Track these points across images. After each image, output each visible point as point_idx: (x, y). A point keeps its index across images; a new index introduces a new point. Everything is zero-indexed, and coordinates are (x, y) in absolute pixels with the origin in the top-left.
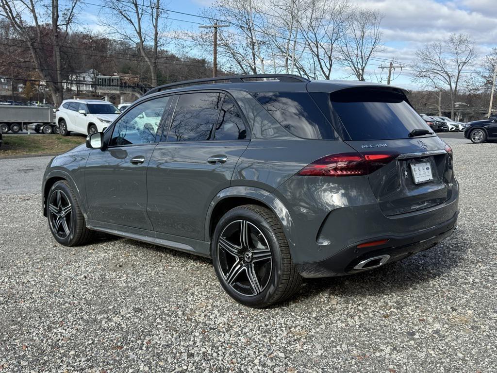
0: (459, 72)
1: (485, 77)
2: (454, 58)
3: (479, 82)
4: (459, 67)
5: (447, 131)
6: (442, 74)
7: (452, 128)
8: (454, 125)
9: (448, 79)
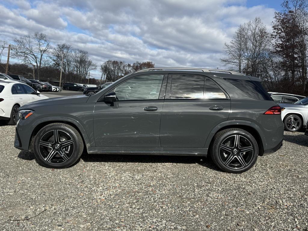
0: (41, 56)
1: (54, 61)
2: (38, 47)
3: (52, 63)
4: (41, 52)
5: (52, 91)
6: (31, 55)
7: (54, 90)
8: (55, 88)
9: (35, 60)
